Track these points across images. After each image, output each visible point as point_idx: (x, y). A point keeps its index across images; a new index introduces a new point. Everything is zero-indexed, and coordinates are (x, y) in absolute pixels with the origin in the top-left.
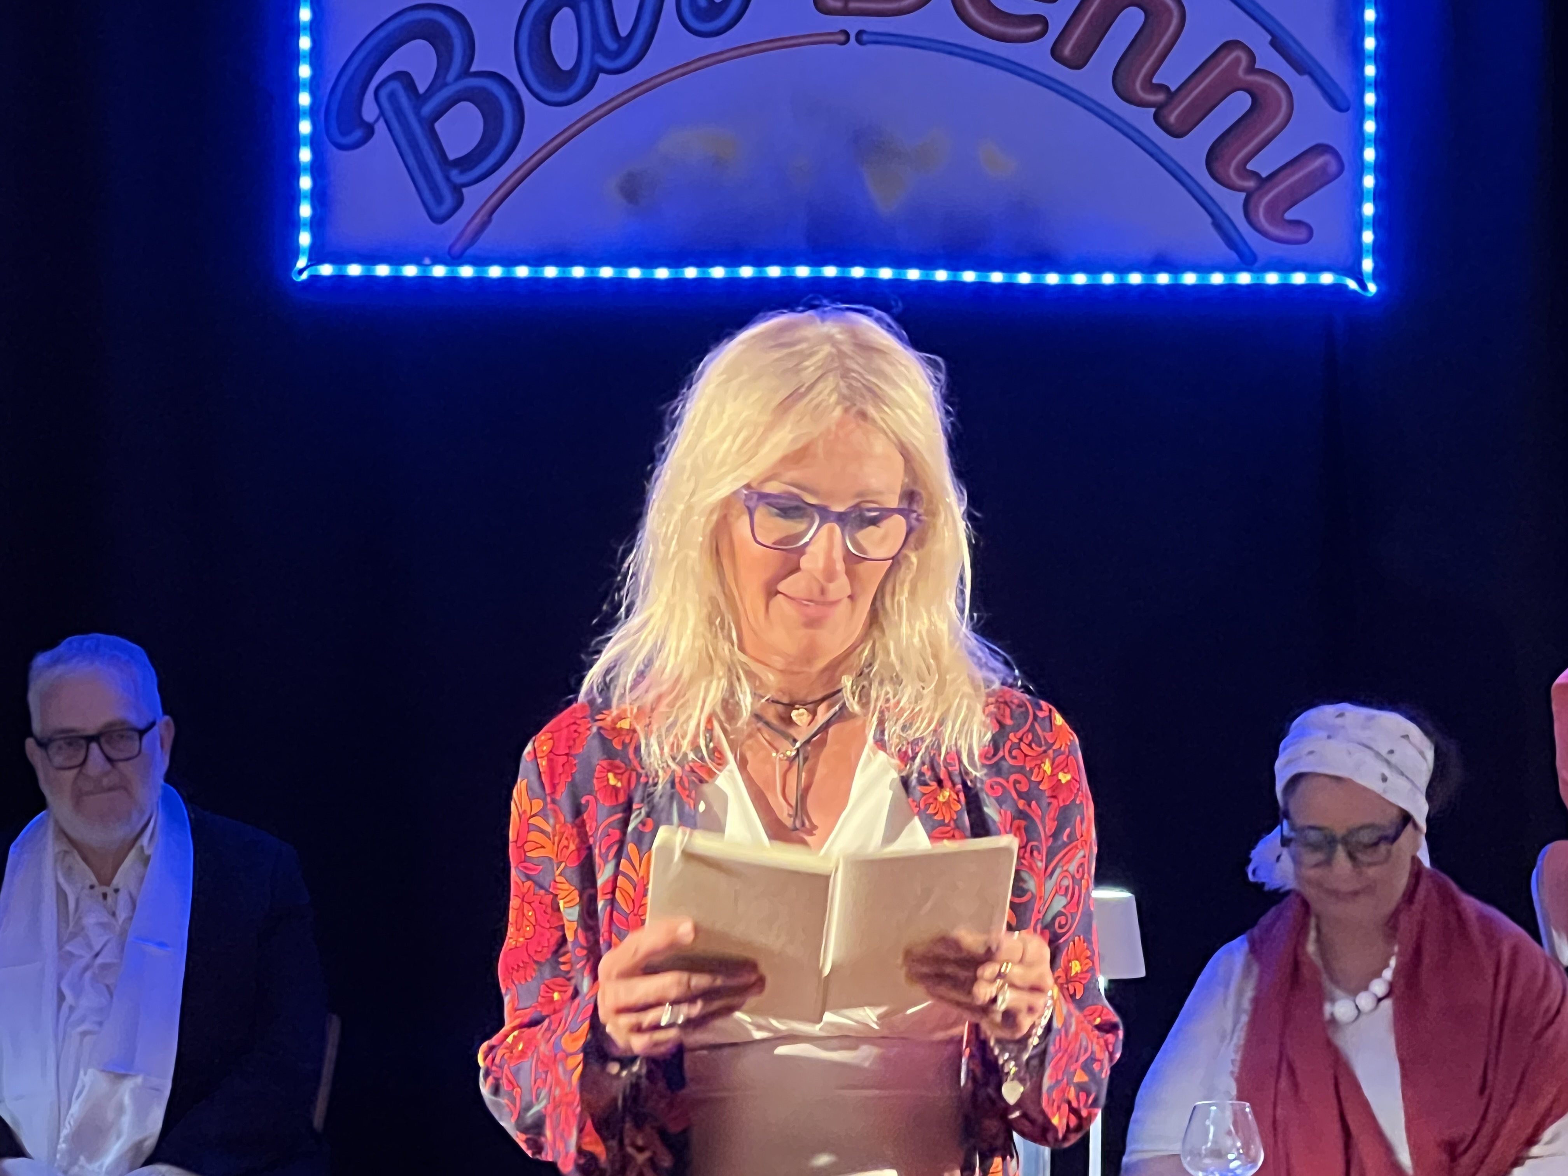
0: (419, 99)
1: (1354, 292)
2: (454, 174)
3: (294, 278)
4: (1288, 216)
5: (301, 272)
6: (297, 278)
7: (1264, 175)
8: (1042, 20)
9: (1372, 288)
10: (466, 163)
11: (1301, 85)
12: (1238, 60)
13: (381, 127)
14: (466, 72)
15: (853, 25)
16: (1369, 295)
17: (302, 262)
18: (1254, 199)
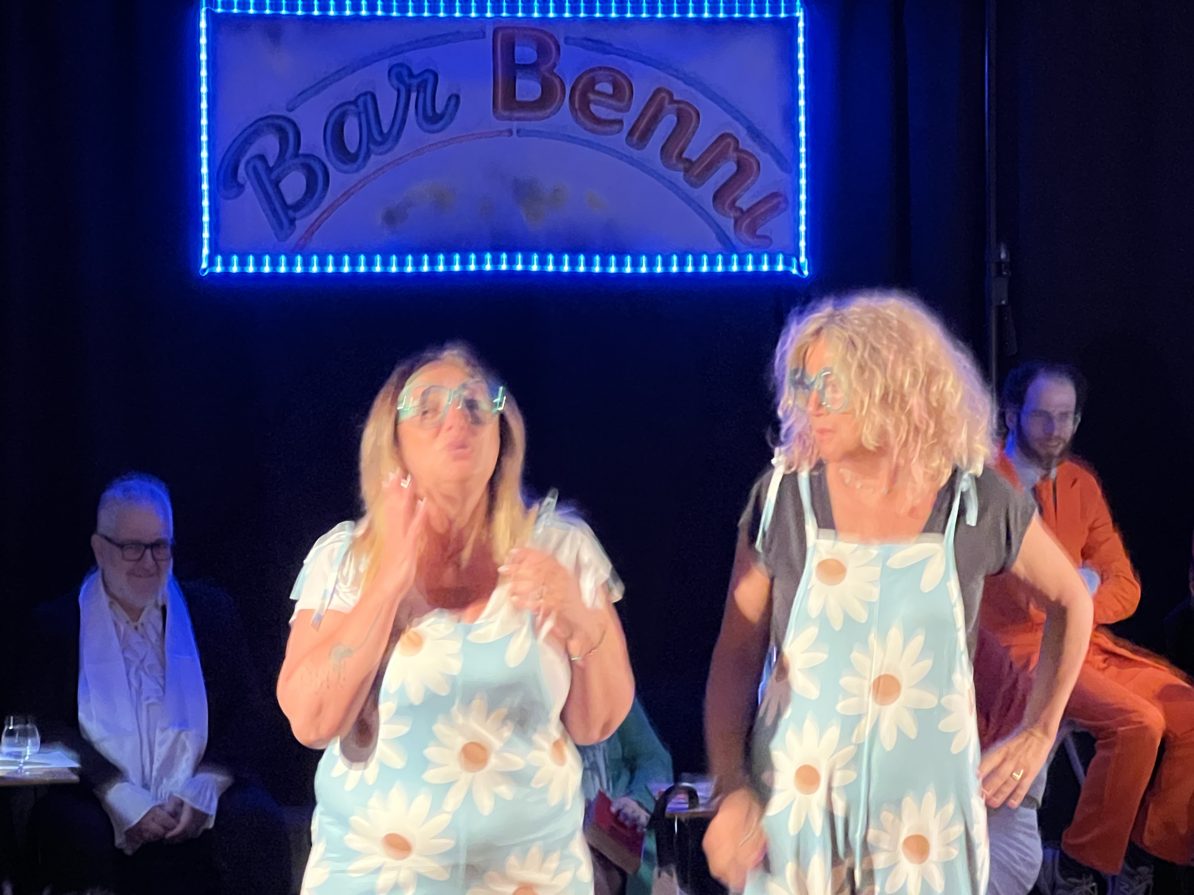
0: (269, 170)
1: (795, 275)
2: (291, 213)
3: (201, 274)
4: (758, 232)
5: (205, 270)
6: (203, 274)
7: (745, 208)
8: (620, 122)
9: (806, 273)
10: (297, 206)
11: (764, 157)
12: (729, 144)
13: (248, 185)
14: (296, 155)
15: (515, 125)
16: (804, 277)
17: (204, 265)
18: (739, 223)
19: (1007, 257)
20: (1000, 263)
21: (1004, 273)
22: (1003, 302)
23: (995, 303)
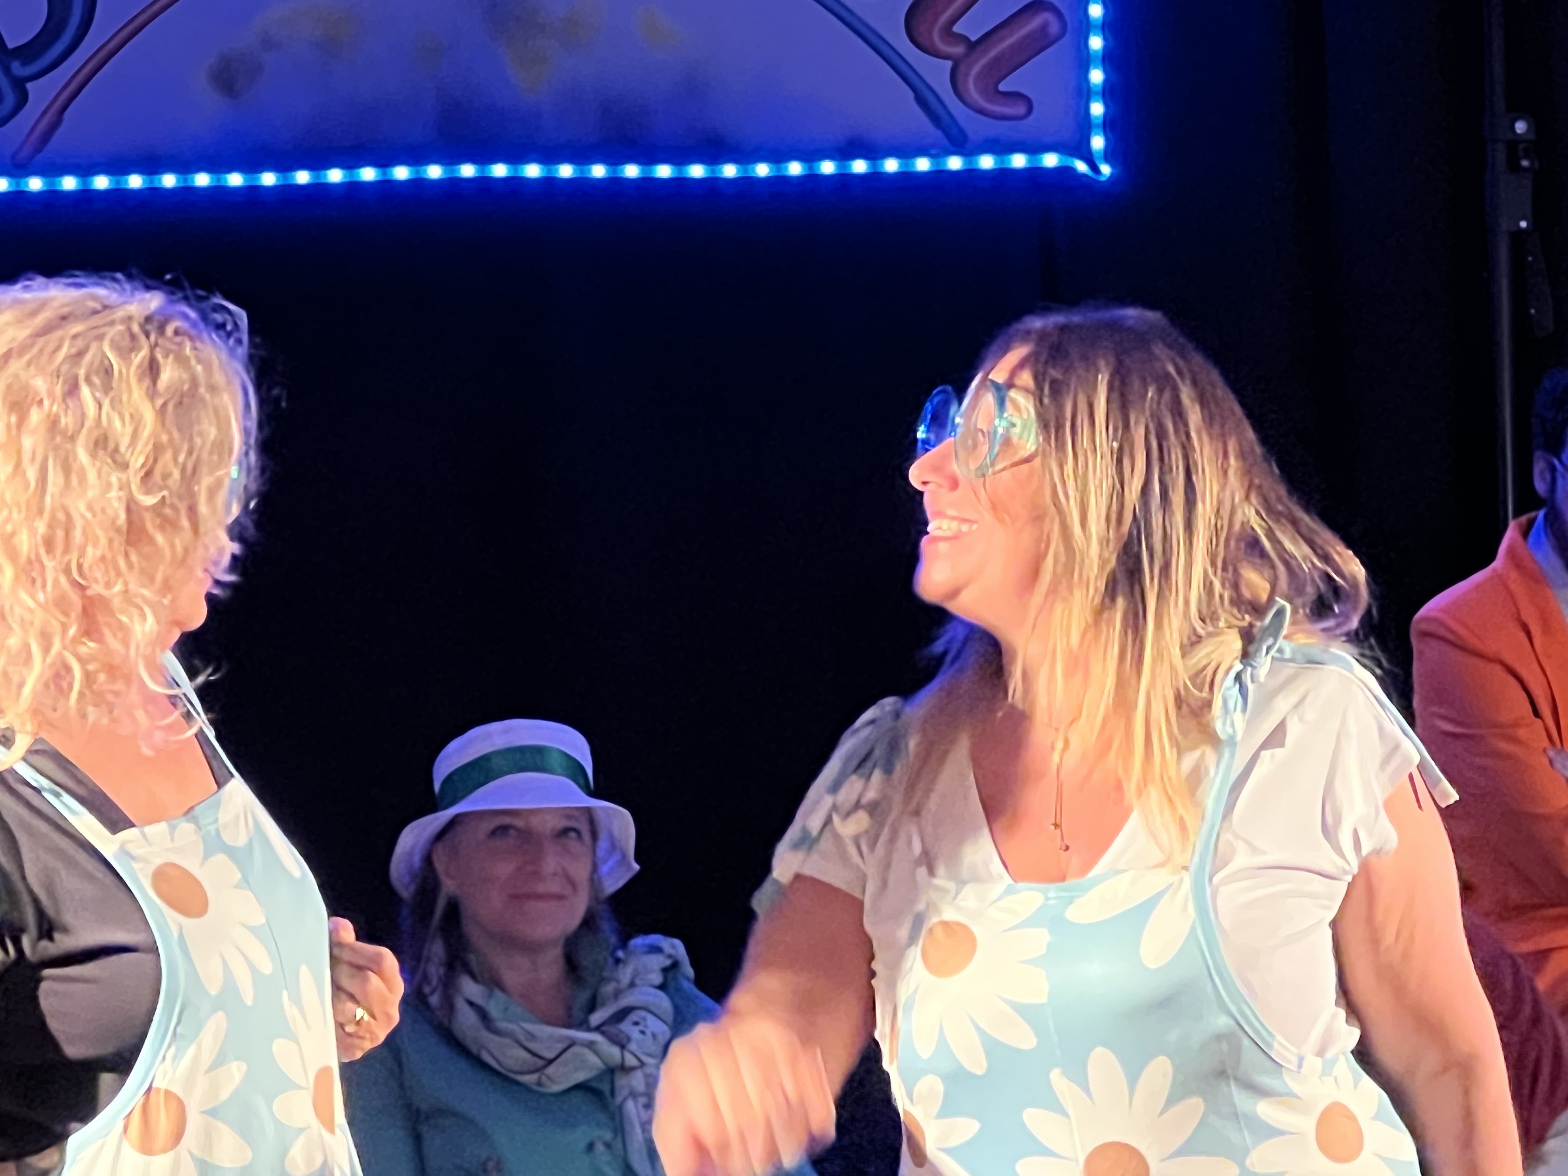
1: (1084, 175)
2: (17, 68)
4: (1002, 87)
7: (973, 38)
9: (1106, 170)
10: (28, 52)
16: (1103, 179)
18: (962, 68)
19: (1528, 130)
20: (1514, 142)
21: (1525, 163)
22: (1523, 224)
23: (1505, 225)
